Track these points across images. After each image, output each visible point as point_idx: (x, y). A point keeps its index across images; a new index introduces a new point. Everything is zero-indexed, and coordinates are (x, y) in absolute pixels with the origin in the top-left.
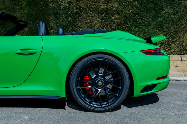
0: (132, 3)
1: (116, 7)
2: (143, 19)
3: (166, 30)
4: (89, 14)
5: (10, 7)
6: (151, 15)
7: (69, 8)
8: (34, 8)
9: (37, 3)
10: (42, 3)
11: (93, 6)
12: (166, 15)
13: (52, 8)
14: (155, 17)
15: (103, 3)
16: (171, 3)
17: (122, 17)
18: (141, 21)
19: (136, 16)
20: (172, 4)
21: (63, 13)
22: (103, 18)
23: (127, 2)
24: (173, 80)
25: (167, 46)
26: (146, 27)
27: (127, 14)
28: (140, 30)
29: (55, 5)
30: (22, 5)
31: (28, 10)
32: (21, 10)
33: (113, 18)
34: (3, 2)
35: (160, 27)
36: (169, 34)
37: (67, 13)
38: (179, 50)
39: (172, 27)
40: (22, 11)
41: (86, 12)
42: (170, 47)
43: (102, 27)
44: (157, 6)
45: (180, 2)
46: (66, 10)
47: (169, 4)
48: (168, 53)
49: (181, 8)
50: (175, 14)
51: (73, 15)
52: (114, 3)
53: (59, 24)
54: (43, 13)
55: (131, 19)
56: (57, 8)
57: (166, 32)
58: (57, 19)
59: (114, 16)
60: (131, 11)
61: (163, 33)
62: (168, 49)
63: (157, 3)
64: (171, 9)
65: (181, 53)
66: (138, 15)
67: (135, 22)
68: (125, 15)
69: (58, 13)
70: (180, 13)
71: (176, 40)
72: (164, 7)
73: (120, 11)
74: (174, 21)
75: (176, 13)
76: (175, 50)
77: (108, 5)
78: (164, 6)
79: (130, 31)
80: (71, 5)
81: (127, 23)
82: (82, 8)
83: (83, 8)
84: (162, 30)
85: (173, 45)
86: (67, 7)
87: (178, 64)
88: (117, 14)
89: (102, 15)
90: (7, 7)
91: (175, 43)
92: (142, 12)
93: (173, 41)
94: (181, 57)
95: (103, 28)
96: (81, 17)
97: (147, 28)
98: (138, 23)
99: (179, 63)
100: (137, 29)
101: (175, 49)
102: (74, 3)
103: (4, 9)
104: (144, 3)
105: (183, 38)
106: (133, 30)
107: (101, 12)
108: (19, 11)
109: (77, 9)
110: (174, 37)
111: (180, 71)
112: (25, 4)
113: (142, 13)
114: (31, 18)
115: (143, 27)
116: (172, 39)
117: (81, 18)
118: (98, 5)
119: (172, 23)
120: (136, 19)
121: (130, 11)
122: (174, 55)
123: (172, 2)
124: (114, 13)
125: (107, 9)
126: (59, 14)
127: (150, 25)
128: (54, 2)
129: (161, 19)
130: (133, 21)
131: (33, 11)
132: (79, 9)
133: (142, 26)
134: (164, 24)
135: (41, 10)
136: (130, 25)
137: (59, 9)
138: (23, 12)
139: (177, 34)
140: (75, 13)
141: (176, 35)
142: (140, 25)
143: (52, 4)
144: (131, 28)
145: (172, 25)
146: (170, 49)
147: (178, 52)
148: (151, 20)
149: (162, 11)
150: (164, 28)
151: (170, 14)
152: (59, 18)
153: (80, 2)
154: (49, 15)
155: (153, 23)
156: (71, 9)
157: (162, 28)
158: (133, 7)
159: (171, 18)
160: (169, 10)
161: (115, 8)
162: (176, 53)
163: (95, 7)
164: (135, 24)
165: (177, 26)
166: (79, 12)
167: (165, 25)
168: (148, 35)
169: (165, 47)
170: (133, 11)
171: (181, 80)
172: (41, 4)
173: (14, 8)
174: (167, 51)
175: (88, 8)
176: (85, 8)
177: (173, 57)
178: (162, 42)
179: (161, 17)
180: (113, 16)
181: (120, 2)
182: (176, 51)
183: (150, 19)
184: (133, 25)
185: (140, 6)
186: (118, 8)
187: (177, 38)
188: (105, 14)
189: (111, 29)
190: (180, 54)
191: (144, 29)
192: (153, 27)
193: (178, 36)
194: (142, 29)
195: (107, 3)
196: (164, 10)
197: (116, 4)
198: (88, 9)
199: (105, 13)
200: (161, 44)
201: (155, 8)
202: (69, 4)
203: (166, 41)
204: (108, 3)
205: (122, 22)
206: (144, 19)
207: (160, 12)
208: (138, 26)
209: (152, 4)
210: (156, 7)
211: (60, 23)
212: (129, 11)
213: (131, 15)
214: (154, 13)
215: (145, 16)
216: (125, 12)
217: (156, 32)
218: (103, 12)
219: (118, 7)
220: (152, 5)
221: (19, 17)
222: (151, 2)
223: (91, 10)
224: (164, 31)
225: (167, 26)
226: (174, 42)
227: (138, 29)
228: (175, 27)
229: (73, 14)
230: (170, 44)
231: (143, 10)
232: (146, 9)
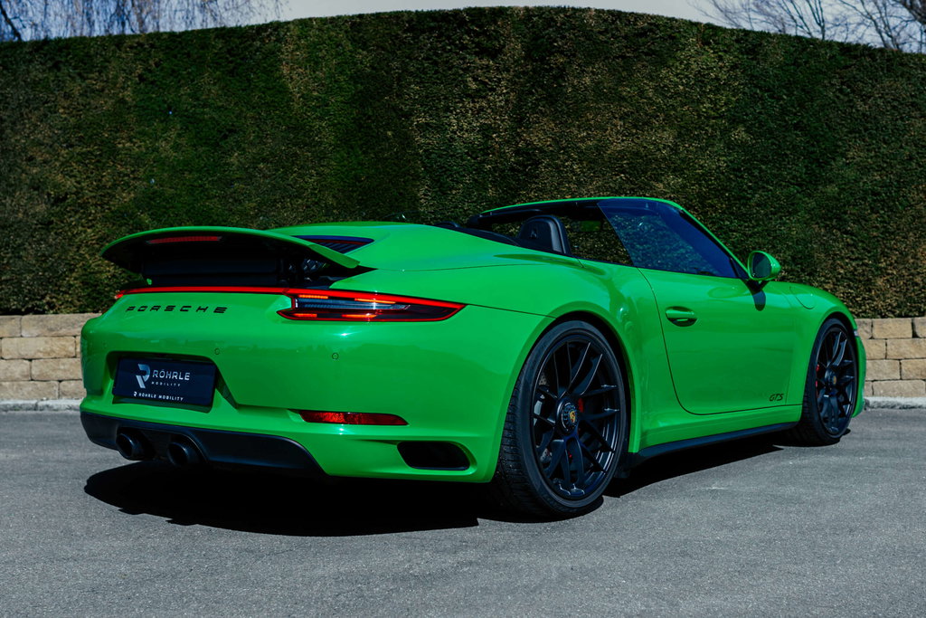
0: (725, 132)
1: (669, 146)
2: (768, 190)
3: (852, 227)
4: (566, 172)
5: (281, 151)
6: (798, 175)
7: (486, 150)
8: (364, 153)
9: (374, 134)
10: (390, 133)
11: (583, 141)
12: (851, 174)
13: (425, 151)
14: (810, 182)
15: (618, 132)
16: (866, 130)
17: (693, 185)
18: (761, 196)
19: (742, 177)
20: (870, 133)
21: (464, 170)
22: (620, 187)
23: (707, 126)
24: (893, 407)
25: (858, 288)
26: (781, 219)
27: (709, 173)
28: (760, 229)
29: (434, 139)
30: (321, 143)
31: (346, 163)
32: (319, 161)
33: (661, 185)
34: (258, 137)
35: (831, 219)
36: (863, 242)
37: (479, 171)
38: (902, 299)
39: (875, 216)
40: (322, 166)
41: (557, 167)
42: (870, 291)
43: (620, 224)
44: (818, 142)
45: (899, 122)
46: (475, 159)
47: (859, 132)
48: (865, 312)
49: (901, 147)
50: (883, 168)
51: (503, 178)
52: (660, 131)
53: (452, 212)
54: (395, 171)
55: (727, 191)
56: (444, 150)
57: (852, 234)
58: (444, 194)
59: (662, 181)
60: (725, 162)
61: (842, 238)
62: (864, 299)
63: (816, 129)
64: (868, 150)
65: (911, 311)
66: (751, 174)
67: (739, 200)
68: (703, 174)
69: (448, 170)
70: (902, 163)
71: (891, 264)
72: (840, 143)
73: (683, 161)
74: (879, 194)
75: (885, 165)
76: (889, 301)
77: (638, 138)
78: (841, 139)
79: (725, 233)
80: (493, 139)
81: (712, 206)
82: (537, 149)
83: (541, 150)
84: (839, 230)
85: (880, 282)
86: (478, 146)
87: (902, 350)
88: (674, 171)
89: (616, 175)
90: (271, 153)
91: (888, 274)
92: (765, 163)
93: (880, 269)
94: (913, 325)
95: (624, 227)
96: (536, 183)
97: (785, 224)
98: (752, 203)
99: (907, 347)
100: (748, 226)
101: (889, 295)
102: (506, 130)
103: (264, 160)
104: (770, 131)
105: (914, 257)
106: (734, 231)
107: (615, 164)
108: (312, 168)
109: (518, 152)
110: (883, 253)
111: (911, 376)
112: (332, 137)
113: (764, 167)
114: (355, 192)
115: (771, 219)
116: (877, 261)
117: (534, 186)
118: (599, 141)
119: (874, 201)
120: (744, 190)
121: (719, 160)
122: (883, 317)
123: (869, 125)
124: (660, 168)
125: (637, 154)
126: (448, 173)
127: (796, 212)
128: (431, 127)
129: (832, 189)
130: (733, 196)
131: (359, 164)
132: (528, 154)
133: (766, 215)
134: (844, 206)
135: (386, 159)
136: (724, 213)
137: (452, 156)
138: (327, 171)
139: (892, 243)
140: (512, 169)
141: (888, 245)
142: (758, 212)
143: (424, 136)
144: (727, 223)
145: (872, 209)
146: (871, 298)
147: (899, 306)
148: (798, 192)
149: (834, 160)
150: (845, 220)
151: (865, 170)
152: (450, 190)
153: (528, 128)
154: (417, 177)
155: (803, 202)
156: (493, 154)
157: (839, 219)
158: (730, 146)
159: (867, 182)
160: (862, 154)
161: (664, 148)
162: (893, 313)
163: (588, 148)
164: (739, 208)
165: (892, 211)
166: (526, 166)
167: (851, 210)
168: (788, 247)
169: (851, 288)
170: (731, 162)
171: (920, 407)
172: (388, 138)
173: (295, 154)
174: (860, 306)
175: (564, 149)
176: (551, 148)
177: (884, 326)
178: (840, 274)
179: (831, 182)
180: (657, 181)
181: (681, 127)
182: (890, 305)
183: (793, 189)
184: (732, 214)
185: (757, 142)
186: (675, 150)
187: (895, 258)
188: (630, 174)
189: (652, 228)
190: (906, 316)
191: (775, 226)
192: (808, 216)
193: (896, 250)
194: (766, 225)
195: (634, 131)
196: (843, 155)
197: (668, 136)
198: (563, 154)
199: (630, 168)
200: (838, 280)
201: (812, 149)
202: (487, 136)
203: (856, 270)
204: (637, 133)
205: (691, 201)
206: (771, 190)
207: (827, 163)
208: (750, 215)
209: (797, 135)
210: (813, 145)
211: (456, 207)
212: (715, 161)
213: (723, 173)
214: (806, 167)
215: (775, 176)
216: (702, 167)
217: (818, 235)
218: (622, 166)
219: (676, 145)
220: (799, 138)
221: (315, 189)
222: (796, 127)
223: (575, 160)
224: (847, 232)
225: (854, 214)
226: (882, 272)
227: (754, 227)
228: (886, 216)
229: (503, 171)
230: (869, 280)
231: (765, 157)
232: (778, 154)
